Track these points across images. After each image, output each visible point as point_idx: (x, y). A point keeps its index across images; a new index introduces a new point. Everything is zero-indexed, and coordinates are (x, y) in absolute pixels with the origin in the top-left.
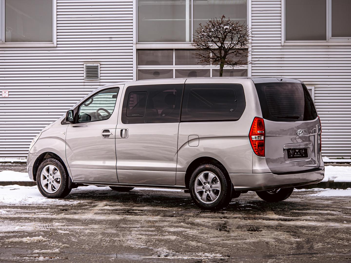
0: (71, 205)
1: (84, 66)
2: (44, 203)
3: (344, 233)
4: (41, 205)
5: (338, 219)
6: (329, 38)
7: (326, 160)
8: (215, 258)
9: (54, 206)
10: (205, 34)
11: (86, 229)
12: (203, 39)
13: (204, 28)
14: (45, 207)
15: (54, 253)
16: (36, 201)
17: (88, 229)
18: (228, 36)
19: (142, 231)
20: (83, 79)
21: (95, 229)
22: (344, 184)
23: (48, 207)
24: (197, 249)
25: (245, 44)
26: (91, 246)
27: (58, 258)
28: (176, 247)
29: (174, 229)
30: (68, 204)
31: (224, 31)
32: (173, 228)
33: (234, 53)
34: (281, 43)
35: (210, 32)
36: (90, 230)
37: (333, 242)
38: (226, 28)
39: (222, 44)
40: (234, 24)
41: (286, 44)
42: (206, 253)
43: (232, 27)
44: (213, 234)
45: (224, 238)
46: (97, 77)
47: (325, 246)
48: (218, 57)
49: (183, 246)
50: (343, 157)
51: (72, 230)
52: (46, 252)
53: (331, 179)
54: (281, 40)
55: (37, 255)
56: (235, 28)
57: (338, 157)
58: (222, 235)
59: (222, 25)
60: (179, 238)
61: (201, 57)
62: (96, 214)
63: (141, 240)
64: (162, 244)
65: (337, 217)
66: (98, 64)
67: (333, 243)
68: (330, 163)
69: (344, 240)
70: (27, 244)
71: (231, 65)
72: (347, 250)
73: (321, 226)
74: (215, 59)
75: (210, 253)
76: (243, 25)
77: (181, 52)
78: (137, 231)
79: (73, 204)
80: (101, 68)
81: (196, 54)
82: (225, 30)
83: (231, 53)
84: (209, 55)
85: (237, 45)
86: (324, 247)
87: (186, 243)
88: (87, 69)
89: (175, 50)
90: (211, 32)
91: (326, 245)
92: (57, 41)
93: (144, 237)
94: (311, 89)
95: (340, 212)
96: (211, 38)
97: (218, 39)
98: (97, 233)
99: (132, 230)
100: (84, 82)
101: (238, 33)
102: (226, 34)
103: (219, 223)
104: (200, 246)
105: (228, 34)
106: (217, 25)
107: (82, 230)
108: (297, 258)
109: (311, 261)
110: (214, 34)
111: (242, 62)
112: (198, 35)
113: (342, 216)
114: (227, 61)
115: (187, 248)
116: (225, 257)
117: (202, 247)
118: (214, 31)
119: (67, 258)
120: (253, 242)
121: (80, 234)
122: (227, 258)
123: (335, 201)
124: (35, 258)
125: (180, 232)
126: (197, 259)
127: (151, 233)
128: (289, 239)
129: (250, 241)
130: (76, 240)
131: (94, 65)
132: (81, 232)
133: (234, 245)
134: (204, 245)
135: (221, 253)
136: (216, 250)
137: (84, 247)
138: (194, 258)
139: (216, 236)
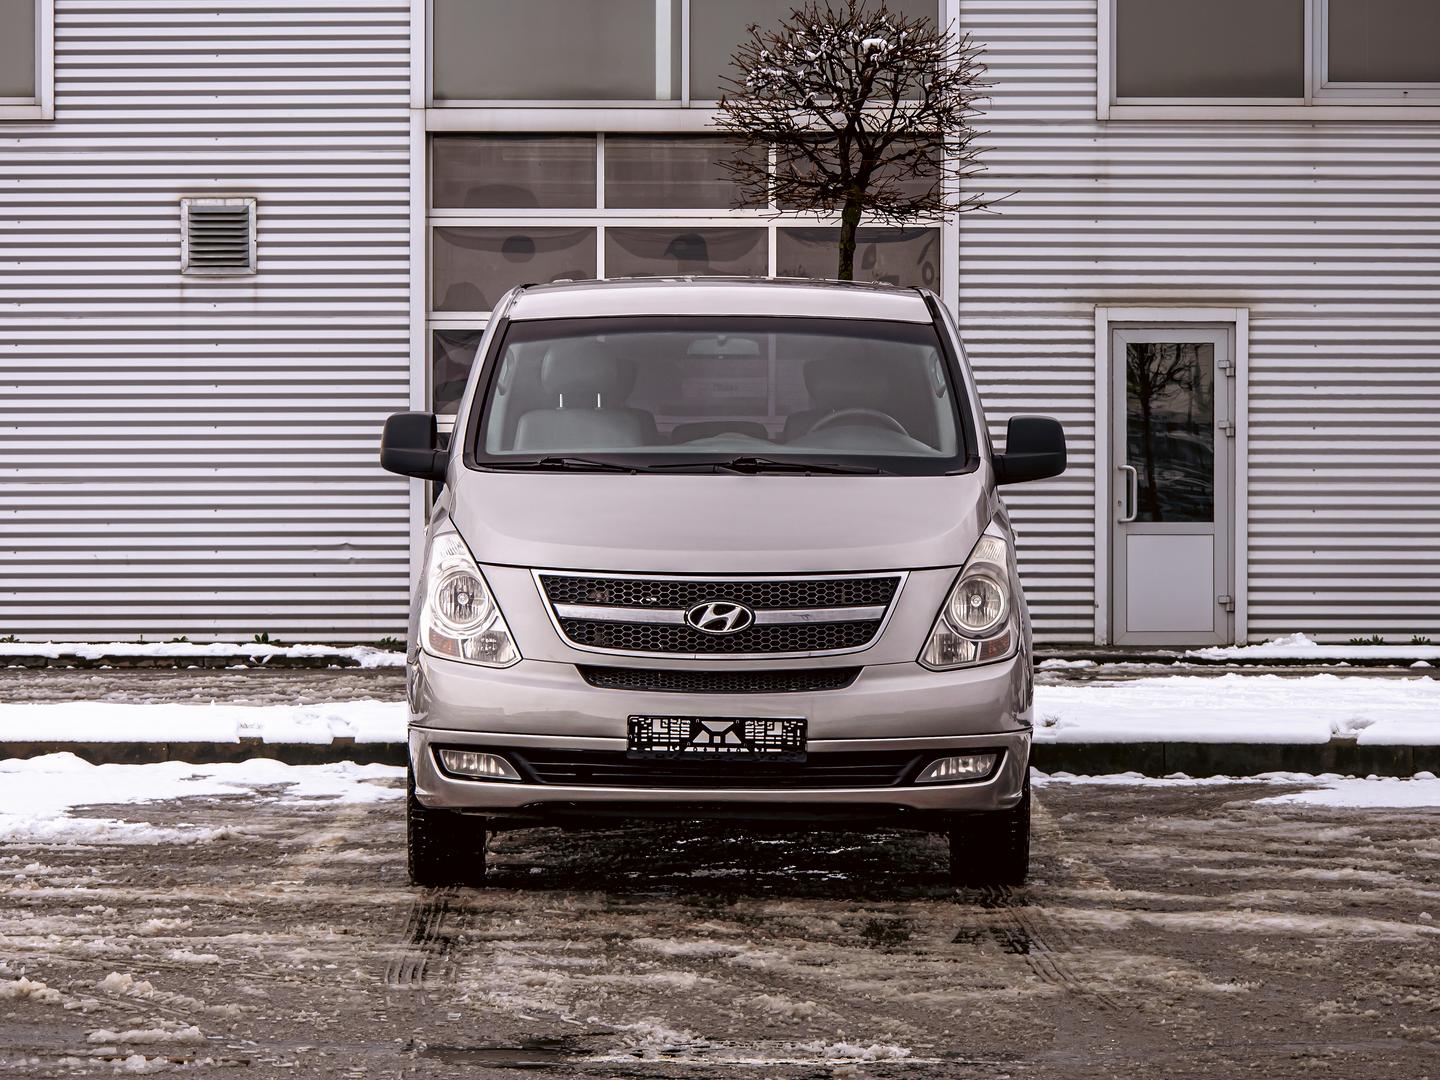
0: (190, 844)
1: (184, 212)
2: (66, 837)
3: (1424, 960)
4: (54, 845)
5: (1391, 901)
6: (1317, 86)
7: (1303, 647)
8: (883, 1061)
9: (114, 848)
10: (774, 72)
11: (292, 946)
12: (764, 93)
13: (770, 45)
14: (72, 852)
15: (184, 1043)
17: (298, 945)
18: (879, 81)
19: (539, 952)
20: (178, 272)
21: (331, 946)
22: (1401, 753)
23: (85, 852)
24: (796, 1028)
25: (953, 117)
26: (335, 1014)
27: (209, 1060)
28: (702, 1017)
29: (676, 945)
30: (176, 842)
31: (862, 60)
32: (673, 938)
33: (907, 158)
34: (1095, 108)
35: (798, 62)
36: (311, 950)
37: (1382, 996)
38: (872, 45)
39: (854, 118)
40: (904, 30)
41: (1119, 113)
42: (841, 1041)
43: (898, 42)
44: (854, 967)
45: (905, 982)
46: (243, 262)
47: (1352, 1012)
48: (833, 177)
49: (735, 1016)
50: (1380, 636)
51: (227, 950)
52: (146, 1038)
53: (1345, 733)
54: (1095, 94)
55: (113, 1050)
56: (913, 47)
57: (1358, 637)
58: (897, 970)
59: (851, 33)
60: (710, 980)
61: (755, 177)
62: (312, 881)
63: (546, 989)
64: (640, 1008)
65: (1387, 894)
66: (248, 202)
67: (1384, 1000)
68: (1319, 661)
69: (1431, 989)
70: (49, 1005)
71: (891, 212)
73: (1322, 930)
74: (818, 189)
75: (858, 1044)
77: (632, 144)
78: (515, 954)
79: (199, 842)
80: (259, 217)
81: (735, 165)
82: (868, 56)
83: (890, 160)
84: (792, 170)
85: (922, 123)
86: (1349, 1015)
87: (744, 1002)
88: (196, 226)
89: (605, 138)
91: (1357, 1010)
92: (57, 94)
93: (555, 977)
94: (1235, 323)
95: (1398, 876)
96: (803, 93)
97: (834, 95)
98: (344, 962)
99: (493, 949)
100: (182, 286)
101: (921, 70)
102: (869, 73)
103: (871, 920)
104: (808, 1015)
105: (878, 75)
106: (828, 33)
107: (273, 950)
108: (1238, 1060)
109: (1299, 1072)
110: (816, 73)
112: (742, 78)
113: (1410, 889)
114: (876, 197)
115: (753, 1021)
116: (925, 1057)
117: (816, 1019)
118: (816, 59)
119: (247, 1063)
120: (1037, 997)
121: (267, 965)
122: (938, 1061)
123: (1367, 828)
124: (108, 1059)
125: (710, 957)
126: (806, 1066)
127: (582, 962)
128: (1190, 986)
129: (1022, 992)
130: (261, 991)
131: (229, 207)
132: (270, 957)
133: (958, 1011)
134: (822, 1011)
135: (905, 1042)
136: (880, 1031)
137: (305, 1018)
138: (795, 1061)
139: (870, 972)
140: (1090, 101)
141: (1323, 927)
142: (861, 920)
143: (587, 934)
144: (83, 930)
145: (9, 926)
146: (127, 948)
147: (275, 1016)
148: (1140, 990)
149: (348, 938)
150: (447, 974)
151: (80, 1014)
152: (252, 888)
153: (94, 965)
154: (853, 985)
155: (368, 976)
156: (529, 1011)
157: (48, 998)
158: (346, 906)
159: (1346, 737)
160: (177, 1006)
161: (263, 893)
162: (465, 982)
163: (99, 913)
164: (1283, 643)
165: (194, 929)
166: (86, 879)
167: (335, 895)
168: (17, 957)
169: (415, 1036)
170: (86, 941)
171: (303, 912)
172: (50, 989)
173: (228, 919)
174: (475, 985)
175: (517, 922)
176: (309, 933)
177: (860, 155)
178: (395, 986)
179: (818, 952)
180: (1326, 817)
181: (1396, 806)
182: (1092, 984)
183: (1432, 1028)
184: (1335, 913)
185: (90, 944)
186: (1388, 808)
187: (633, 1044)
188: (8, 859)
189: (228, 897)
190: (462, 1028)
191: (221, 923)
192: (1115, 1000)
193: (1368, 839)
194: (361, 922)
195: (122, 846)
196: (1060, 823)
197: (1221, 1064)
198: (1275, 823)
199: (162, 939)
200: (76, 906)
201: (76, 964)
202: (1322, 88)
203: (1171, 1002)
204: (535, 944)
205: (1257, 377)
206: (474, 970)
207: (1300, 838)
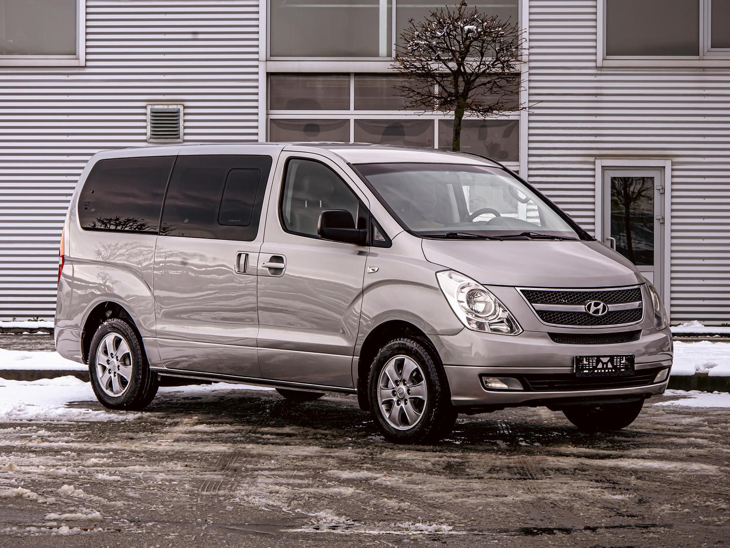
0: (123, 421)
1: (148, 111)
2: (62, 417)
3: (720, 484)
4: (56, 421)
5: (710, 454)
6: (706, 50)
7: (698, 327)
8: (437, 533)
9: (84, 423)
10: (421, 42)
11: (158, 472)
12: (416, 53)
13: (420, 29)
14: (63, 425)
15: (91, 521)
16: (44, 412)
17: (161, 472)
18: (474, 46)
19: (280, 476)
20: (145, 141)
21: (178, 473)
23: (70, 425)
24: (399, 515)
25: (510, 65)
26: (171, 507)
27: (100, 529)
28: (353, 510)
29: (349, 474)
30: (116, 420)
31: (465, 36)
32: (348, 470)
33: (487, 85)
34: (595, 61)
35: (433, 37)
36: (167, 475)
37: (694, 502)
38: (469, 29)
39: (460, 64)
40: (486, 21)
41: (607, 63)
42: (419, 523)
43: (483, 28)
44: (434, 485)
45: (457, 493)
46: (177, 136)
47: (677, 510)
48: (450, 94)
49: (369, 509)
51: (126, 474)
52: (73, 518)
53: (703, 370)
54: (595, 54)
55: (55, 524)
56: (490, 30)
57: (725, 322)
58: (455, 487)
59: (459, 23)
60: (361, 491)
61: (412, 94)
62: (177, 440)
63: (278, 495)
64: (323, 505)
65: (709, 451)
66: (179, 107)
67: (695, 504)
68: (705, 334)
70: (31, 500)
71: (479, 112)
72: (723, 519)
73: (673, 469)
74: (442, 100)
75: (428, 524)
76: (508, 24)
77: (368, 79)
78: (268, 477)
79: (127, 420)
80: (185, 114)
81: (402, 89)
82: (467, 34)
83: (479, 86)
84: (429, 90)
85: (494, 68)
86: (676, 512)
87: (375, 502)
88: (154, 118)
89: (355, 75)
90: (436, 37)
91: (680, 509)
92: (87, 54)
93: (283, 489)
94: (664, 167)
96: (435, 53)
97: (450, 53)
98: (182, 481)
99: (258, 475)
101: (494, 41)
102: (468, 43)
103: (449, 462)
104: (406, 509)
105: (474, 43)
106: (448, 23)
107: (149, 474)
109: (643, 540)
110: (442, 43)
111: (505, 106)
112: (405, 45)
113: (721, 448)
114: (471, 104)
115: (378, 512)
116: (458, 531)
117: (410, 511)
118: (441, 36)
119: (119, 531)
120: (522, 502)
121: (143, 482)
122: (464, 533)
123: (707, 418)
124: (51, 528)
125: (364, 480)
126: (398, 535)
127: (300, 481)
128: (599, 496)
129: (515, 498)
130: (137, 495)
131: (170, 109)
132: (146, 478)
133: (481, 508)
134: (414, 507)
135: (451, 523)
136: (440, 518)
137: (156, 508)
138: (393, 532)
139: (441, 488)
140: (593, 57)
141: (673, 467)
142: (444, 462)
143: (306, 468)
144: (58, 463)
145: (22, 461)
146: (77, 473)
147: (141, 507)
148: (574, 498)
149: (188, 469)
150: (231, 487)
151: (45, 505)
152: (146, 444)
153: (58, 481)
154: (431, 495)
155: (192, 488)
156: (267, 506)
157: (31, 498)
158: (190, 453)
159: (703, 372)
160: (94, 502)
161: (152, 446)
162: (238, 491)
163: (68, 455)
164: (688, 325)
165: (113, 464)
166: (66, 438)
167: (186, 447)
168: (22, 476)
169: (208, 518)
170: (58, 469)
171: (169, 456)
172: (32, 493)
173: (131, 459)
174: (243, 493)
175: (273, 461)
176: (169, 466)
177: (464, 83)
178: (204, 493)
179: (418, 478)
180: (688, 412)
181: (724, 407)
182: (551, 495)
183: (716, 519)
184: (681, 460)
185: (59, 470)
186: (721, 408)
187: (316, 523)
188: (31, 428)
189: (133, 448)
190: (233, 514)
191: (127, 461)
192: (560, 503)
193: (706, 423)
194: (196, 460)
195: (89, 422)
196: (555, 414)
197: (606, 536)
198: (662, 415)
199: (95, 468)
200: (57, 452)
201: (49, 480)
202: (708, 51)
203: (588, 504)
204: (279, 473)
205: (675, 193)
206: (245, 485)
207: (673, 423)
